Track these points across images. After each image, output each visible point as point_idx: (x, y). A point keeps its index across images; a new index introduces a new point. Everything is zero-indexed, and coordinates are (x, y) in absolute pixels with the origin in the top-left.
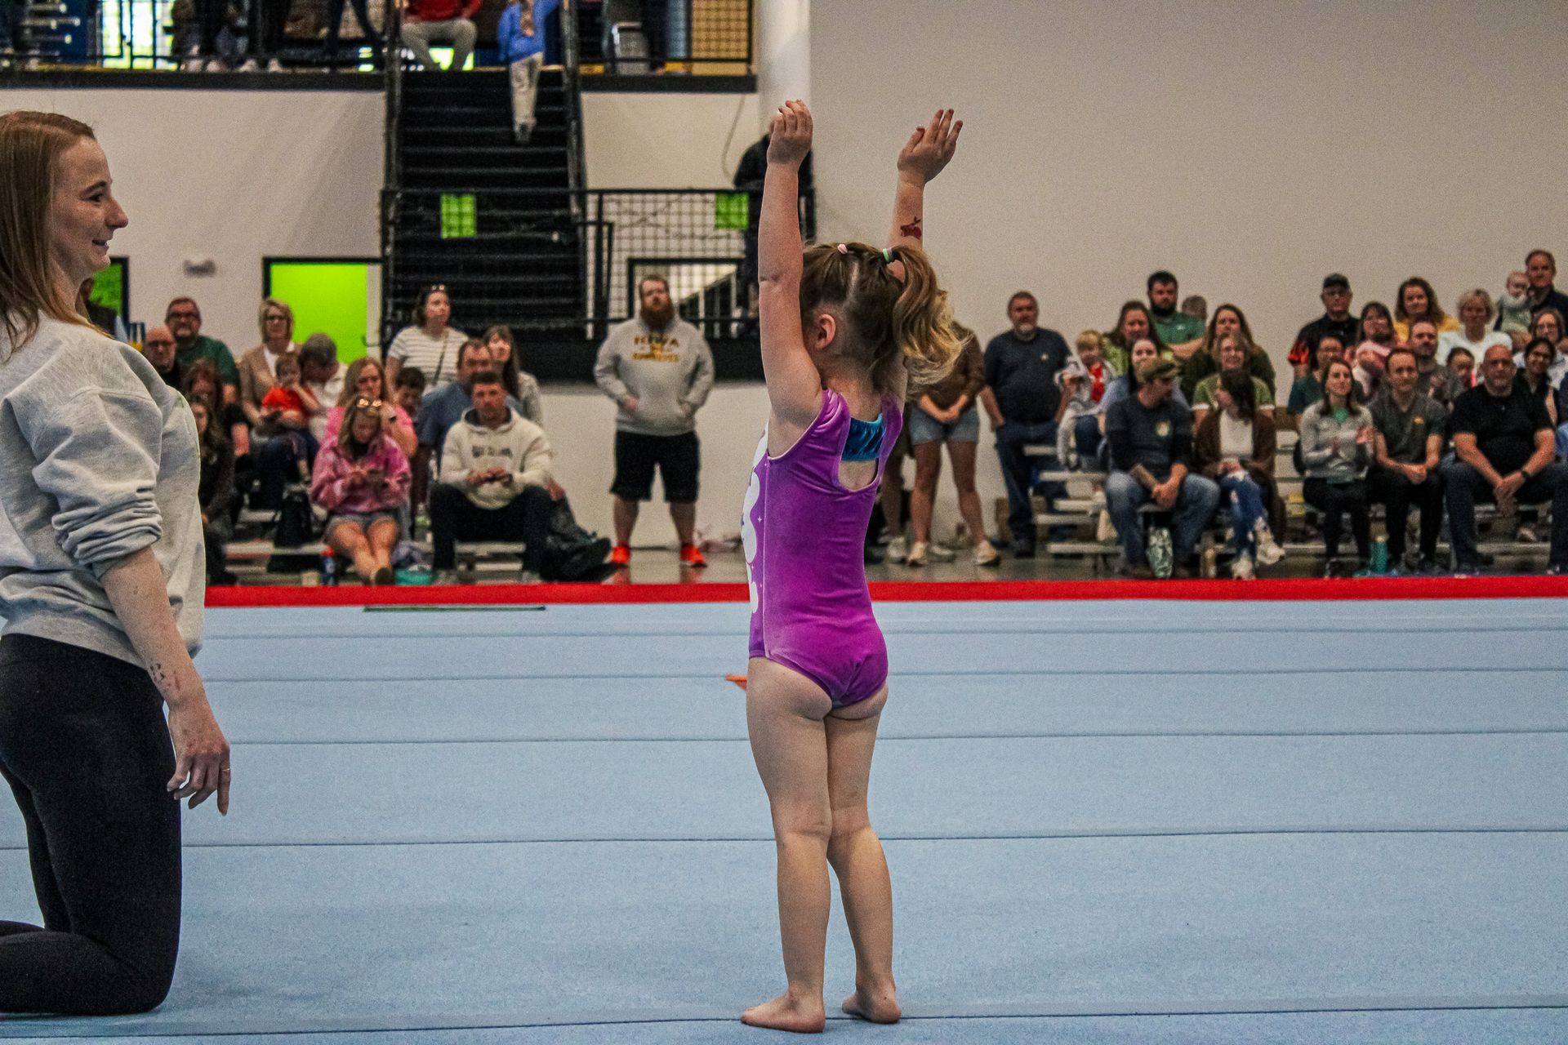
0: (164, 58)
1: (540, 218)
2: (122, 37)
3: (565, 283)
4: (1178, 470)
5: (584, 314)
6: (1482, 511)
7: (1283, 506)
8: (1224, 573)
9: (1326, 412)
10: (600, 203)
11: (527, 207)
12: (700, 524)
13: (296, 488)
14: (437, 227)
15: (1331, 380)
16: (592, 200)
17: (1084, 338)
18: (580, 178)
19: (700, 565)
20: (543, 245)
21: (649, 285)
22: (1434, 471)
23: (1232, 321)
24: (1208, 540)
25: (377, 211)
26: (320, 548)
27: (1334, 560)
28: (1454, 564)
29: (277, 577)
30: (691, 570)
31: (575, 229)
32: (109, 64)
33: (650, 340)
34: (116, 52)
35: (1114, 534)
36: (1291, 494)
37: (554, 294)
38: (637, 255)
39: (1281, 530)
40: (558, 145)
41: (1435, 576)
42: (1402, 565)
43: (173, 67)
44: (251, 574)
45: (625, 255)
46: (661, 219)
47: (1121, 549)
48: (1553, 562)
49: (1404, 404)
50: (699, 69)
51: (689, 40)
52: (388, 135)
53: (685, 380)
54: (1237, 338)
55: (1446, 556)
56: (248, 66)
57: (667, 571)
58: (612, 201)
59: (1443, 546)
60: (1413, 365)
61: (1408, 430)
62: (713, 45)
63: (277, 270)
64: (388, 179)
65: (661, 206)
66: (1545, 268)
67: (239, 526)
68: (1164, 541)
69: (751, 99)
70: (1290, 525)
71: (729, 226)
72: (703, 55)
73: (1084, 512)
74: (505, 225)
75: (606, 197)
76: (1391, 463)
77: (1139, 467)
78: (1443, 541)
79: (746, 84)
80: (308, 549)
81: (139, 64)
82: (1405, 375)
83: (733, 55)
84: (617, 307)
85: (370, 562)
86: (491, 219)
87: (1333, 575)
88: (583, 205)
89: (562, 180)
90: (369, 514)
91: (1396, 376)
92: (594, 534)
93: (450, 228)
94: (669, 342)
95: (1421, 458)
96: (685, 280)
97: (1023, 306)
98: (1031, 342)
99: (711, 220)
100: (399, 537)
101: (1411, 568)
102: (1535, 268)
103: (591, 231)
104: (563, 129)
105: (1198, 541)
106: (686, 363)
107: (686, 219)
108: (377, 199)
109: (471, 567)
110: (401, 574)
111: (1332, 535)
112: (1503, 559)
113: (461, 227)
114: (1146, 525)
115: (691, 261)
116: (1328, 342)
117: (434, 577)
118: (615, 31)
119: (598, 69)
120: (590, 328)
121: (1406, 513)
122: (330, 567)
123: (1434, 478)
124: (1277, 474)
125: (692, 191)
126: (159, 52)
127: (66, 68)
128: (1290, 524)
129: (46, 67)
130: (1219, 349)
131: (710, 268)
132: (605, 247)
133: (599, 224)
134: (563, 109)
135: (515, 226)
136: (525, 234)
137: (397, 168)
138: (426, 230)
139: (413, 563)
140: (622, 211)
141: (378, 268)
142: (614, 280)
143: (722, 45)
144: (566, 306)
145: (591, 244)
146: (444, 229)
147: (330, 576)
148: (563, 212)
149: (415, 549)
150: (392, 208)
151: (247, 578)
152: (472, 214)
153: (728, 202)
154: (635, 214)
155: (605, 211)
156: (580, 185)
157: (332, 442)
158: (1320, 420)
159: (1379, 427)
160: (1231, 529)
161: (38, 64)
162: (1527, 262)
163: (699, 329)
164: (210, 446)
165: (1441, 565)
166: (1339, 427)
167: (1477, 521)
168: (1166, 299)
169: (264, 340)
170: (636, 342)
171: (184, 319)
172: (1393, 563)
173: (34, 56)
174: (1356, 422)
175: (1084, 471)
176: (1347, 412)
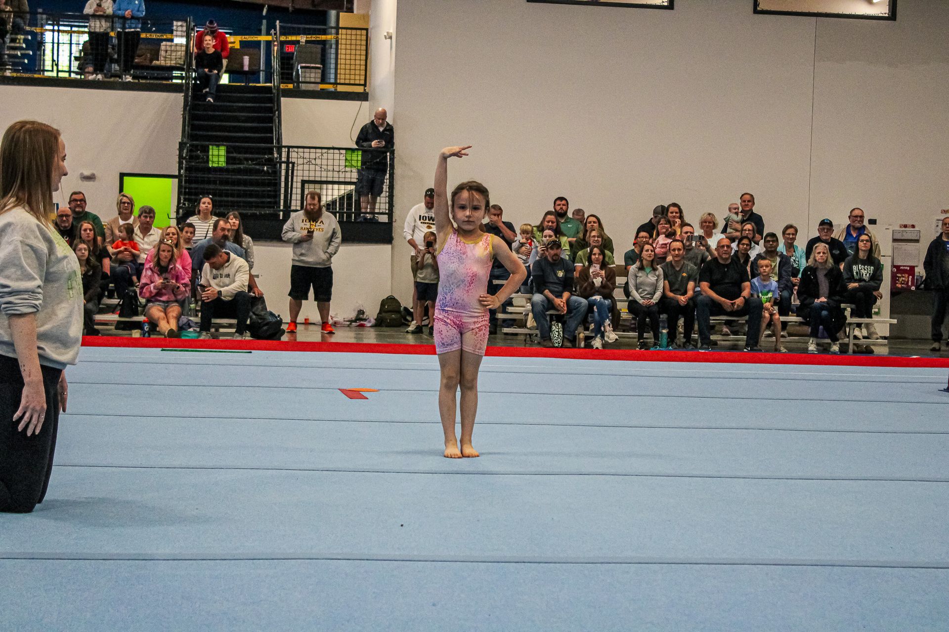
0: (74, 72)
1: (257, 159)
2: (53, 60)
3: (270, 191)
4: (566, 295)
5: (280, 207)
6: (713, 320)
7: (619, 314)
8: (588, 346)
9: (642, 268)
10: (288, 152)
11: (251, 153)
12: (331, 313)
13: (131, 289)
14: (208, 162)
15: (644, 253)
16: (284, 150)
17: (525, 227)
18: (279, 140)
19: (331, 333)
20: (259, 172)
22: (691, 299)
23: (594, 222)
24: (581, 329)
25: (178, 153)
27: (642, 341)
28: (699, 345)
29: (120, 332)
30: (326, 335)
31: (275, 165)
32: (46, 74)
33: (310, 221)
34: (50, 68)
35: (535, 324)
36: (623, 307)
37: (263, 197)
38: (306, 178)
39: (617, 325)
40: (270, 123)
41: (690, 350)
42: (675, 344)
43: (79, 77)
44: (107, 330)
45: (300, 179)
46: (318, 162)
47: (538, 332)
48: (747, 345)
49: (678, 267)
50: (340, 88)
51: (336, 74)
52: (184, 115)
53: (327, 241)
54: (598, 231)
55: (696, 341)
57: (314, 335)
58: (294, 151)
60: (682, 247)
61: (679, 279)
62: (347, 77)
63: (125, 178)
64: (183, 136)
65: (318, 155)
66: (749, 201)
67: (101, 306)
68: (559, 329)
69: (365, 104)
70: (621, 323)
71: (352, 166)
72: (342, 81)
73: (522, 313)
74: (240, 161)
75: (291, 150)
76: (671, 295)
77: (547, 292)
79: (363, 97)
80: (136, 319)
81: (61, 75)
82: (677, 252)
83: (357, 82)
84: (295, 203)
85: (167, 326)
86: (234, 158)
87: (640, 349)
88: (280, 154)
89: (270, 140)
90: (167, 302)
91: (673, 252)
92: (279, 316)
93: (213, 162)
94: (319, 221)
95: (685, 293)
96: (330, 192)
99: (343, 163)
100: (182, 314)
101: (679, 346)
102: (745, 201)
103: (284, 166)
104: (271, 115)
105: (576, 329)
106: (327, 232)
107: (330, 162)
108: (177, 147)
109: (217, 330)
110: (184, 333)
111: (641, 328)
112: (723, 343)
113: (218, 162)
114: (551, 320)
115: (333, 183)
116: (643, 234)
117: (199, 336)
118: (299, 68)
119: (291, 86)
120: (281, 213)
121: (678, 319)
122: (146, 328)
123: (691, 303)
125: (334, 148)
126: (72, 69)
127: (25, 75)
129: (15, 75)
130: (590, 236)
131: (342, 187)
132: (290, 174)
133: (288, 163)
134: (272, 105)
135: (245, 162)
136: (251, 166)
137: (188, 132)
138: (201, 162)
139: (190, 327)
140: (299, 157)
141: (177, 180)
142: (294, 191)
143: (352, 77)
144: (270, 202)
145: (283, 173)
146: (210, 162)
147: (146, 332)
148: (270, 156)
149: (190, 320)
150: (185, 151)
151: (105, 332)
152: (224, 156)
153: (352, 154)
154: (305, 158)
155: (291, 157)
156: (279, 143)
157: (150, 266)
158: (638, 273)
159: (666, 277)
160: (593, 324)
161: (10, 73)
162: (741, 198)
163: (336, 217)
164: (90, 266)
165: (693, 345)
166: (647, 276)
167: (711, 324)
168: (561, 208)
169: (119, 214)
170: (303, 222)
171: (79, 203)
172: (670, 344)
173: (9, 69)
174: (655, 274)
175: (521, 293)
176: (651, 269)
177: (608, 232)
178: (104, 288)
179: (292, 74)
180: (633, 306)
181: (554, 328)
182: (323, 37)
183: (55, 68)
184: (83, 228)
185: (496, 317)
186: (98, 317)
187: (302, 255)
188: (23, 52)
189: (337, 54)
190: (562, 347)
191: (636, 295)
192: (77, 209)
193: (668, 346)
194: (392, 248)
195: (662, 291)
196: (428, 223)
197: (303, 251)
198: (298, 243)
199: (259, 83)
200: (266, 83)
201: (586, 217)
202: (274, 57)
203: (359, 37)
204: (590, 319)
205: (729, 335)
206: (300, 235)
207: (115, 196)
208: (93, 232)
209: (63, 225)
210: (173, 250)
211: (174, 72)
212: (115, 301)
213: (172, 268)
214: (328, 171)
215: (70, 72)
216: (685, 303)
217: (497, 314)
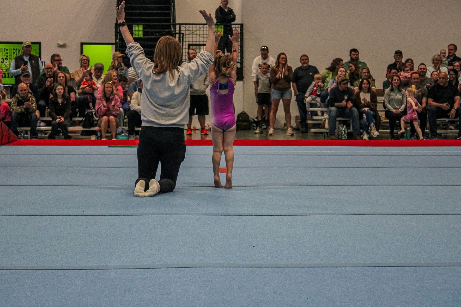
1: (161, 32)
7: (380, 118)
10: (180, 27)
11: (158, 29)
15: (394, 81)
16: (177, 26)
18: (174, 20)
19: (206, 134)
21: (191, 51)
22: (424, 108)
25: (114, 29)
26: (96, 128)
27: (392, 134)
28: (430, 136)
29: (84, 137)
35: (330, 126)
36: (382, 115)
38: (191, 43)
40: (168, 10)
42: (415, 136)
45: (187, 43)
46: (198, 32)
48: (459, 136)
58: (183, 27)
60: (418, 77)
61: (417, 96)
63: (85, 46)
65: (198, 28)
68: (344, 129)
73: (322, 120)
74: (152, 34)
75: (181, 26)
78: (427, 129)
80: (93, 129)
82: (416, 80)
86: (148, 32)
88: (175, 28)
89: (169, 20)
91: (413, 80)
93: (135, 34)
97: (304, 59)
98: (307, 69)
103: (177, 36)
108: (114, 26)
110: (119, 136)
111: (392, 127)
112: (444, 135)
113: (139, 34)
114: (340, 124)
116: (393, 70)
117: (129, 137)
122: (99, 134)
124: (378, 109)
128: (381, 124)
132: (181, 40)
133: (180, 34)
135: (155, 34)
136: (158, 37)
139: (123, 133)
140: (186, 30)
141: (114, 46)
147: (99, 137)
148: (169, 30)
149: (123, 129)
151: (75, 137)
152: (142, 30)
153: (218, 27)
154: (190, 31)
155: (181, 30)
156: (174, 22)
158: (391, 93)
162: (448, 47)
164: (64, 98)
165: (426, 136)
166: (396, 95)
167: (437, 124)
169: (81, 67)
172: (412, 136)
174: (401, 94)
175: (322, 108)
176: (398, 91)
180: (388, 114)
181: (341, 128)
184: (59, 76)
185: (307, 123)
186: (70, 128)
190: (347, 139)
191: (389, 106)
193: (411, 137)
194: (243, 83)
195: (406, 104)
207: (78, 56)
208: (64, 78)
209: (49, 74)
210: (112, 87)
212: (80, 119)
213: (112, 98)
214: (204, 38)
216: (421, 111)
217: (307, 121)
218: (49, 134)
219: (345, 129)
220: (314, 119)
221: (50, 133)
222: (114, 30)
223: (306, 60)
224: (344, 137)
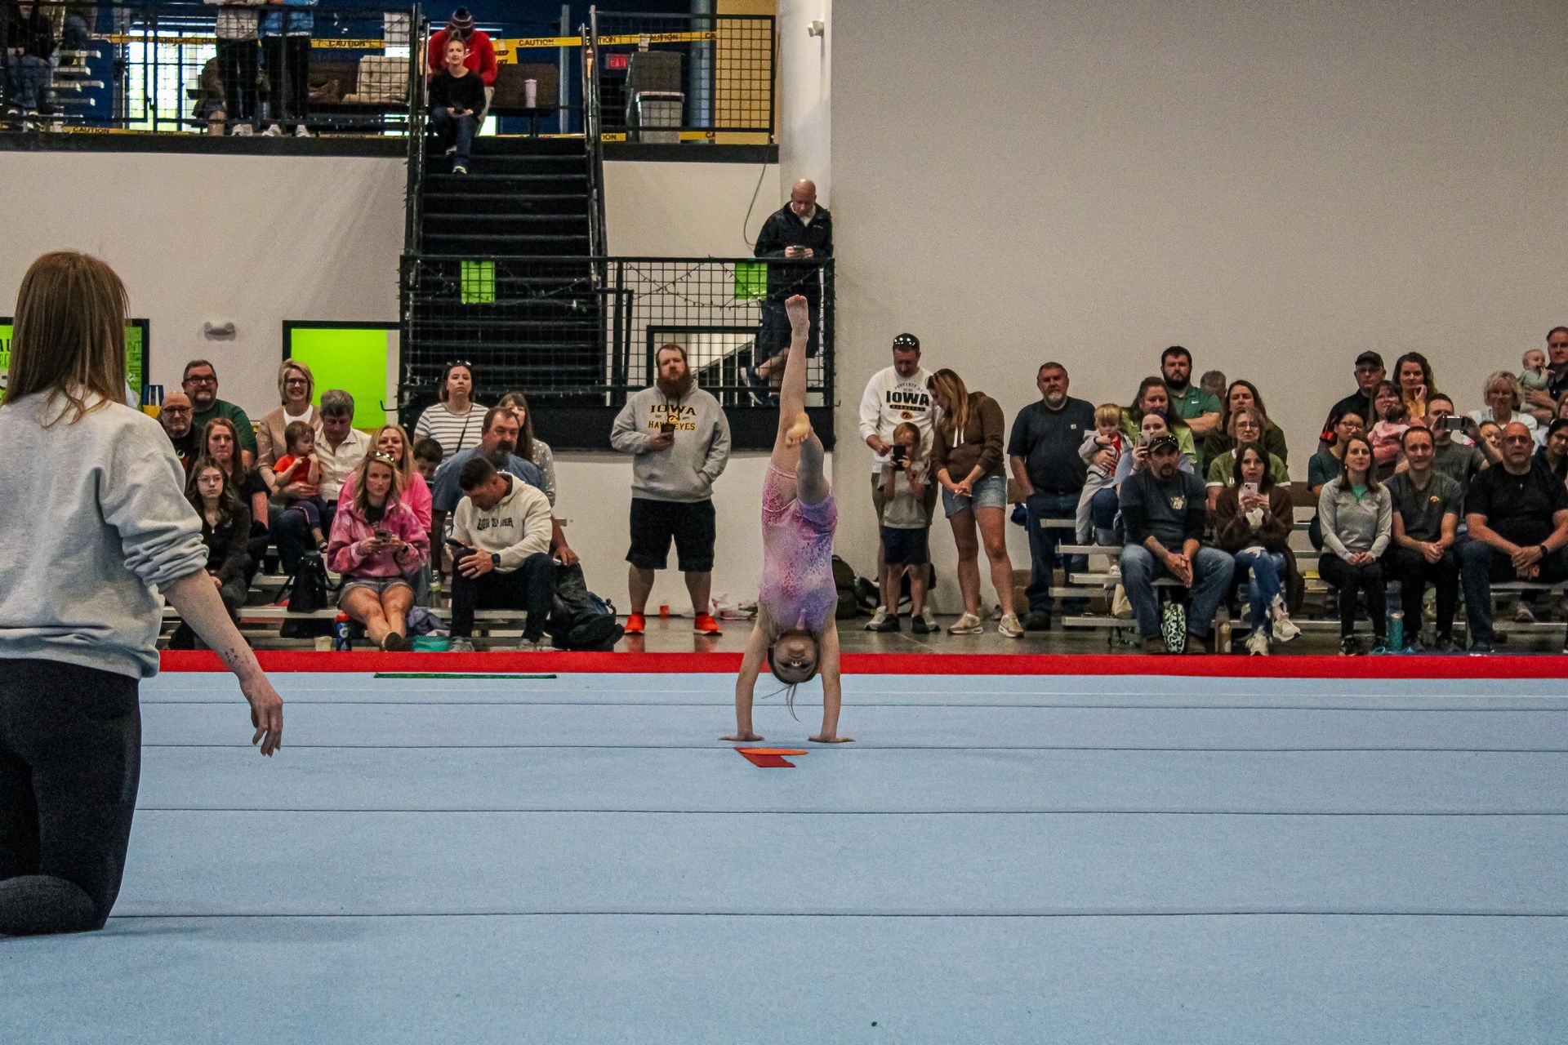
0: (188, 121)
1: (557, 286)
2: (146, 99)
3: (585, 350)
4: (1190, 545)
5: (604, 382)
8: (1240, 649)
9: (1345, 487)
10: (620, 270)
11: (547, 274)
12: (714, 594)
13: (312, 553)
14: (458, 294)
15: (1350, 456)
16: (612, 267)
17: (1105, 411)
18: (601, 245)
19: (714, 634)
20: (561, 312)
21: (665, 354)
22: (1450, 548)
23: (1244, 397)
24: (1222, 614)
25: (397, 277)
27: (1349, 636)
28: (1470, 642)
29: (292, 641)
30: (704, 638)
31: (595, 297)
32: (134, 126)
33: (667, 409)
34: (141, 116)
35: (1129, 607)
36: (1308, 569)
37: (571, 361)
38: (656, 323)
39: (1297, 606)
40: (581, 214)
41: (1450, 654)
42: (1418, 642)
44: (269, 637)
45: (644, 324)
46: (681, 288)
47: (1135, 623)
49: (1421, 481)
50: (721, 139)
51: (712, 109)
52: (408, 201)
53: (702, 448)
54: (1253, 413)
55: (1462, 634)
56: (273, 130)
57: (681, 639)
58: (631, 269)
59: (1460, 624)
60: (1428, 443)
61: (1425, 508)
62: (736, 115)
63: (294, 331)
64: (408, 243)
65: (679, 274)
66: (1564, 345)
67: (251, 590)
68: (1178, 615)
69: (772, 169)
71: (748, 295)
72: (725, 124)
73: (1101, 586)
74: (524, 291)
75: (625, 264)
76: (1408, 540)
77: (1151, 540)
78: (1459, 620)
79: (768, 154)
80: (321, 614)
81: (163, 127)
82: (1420, 452)
83: (755, 125)
84: (636, 373)
86: (510, 286)
87: (1348, 653)
88: (603, 274)
89: (583, 247)
90: (385, 578)
91: (1411, 453)
92: (608, 602)
93: (469, 294)
94: (686, 410)
95: (1436, 537)
96: (705, 349)
97: (1051, 376)
98: (1060, 412)
99: (730, 289)
100: (413, 602)
101: (1428, 646)
102: (1554, 345)
103: (611, 298)
104: (584, 196)
105: (1214, 616)
106: (703, 431)
107: (705, 288)
108: (397, 265)
109: (484, 634)
110: (419, 641)
111: (1347, 612)
112: (1520, 637)
113: (480, 294)
114: (1162, 598)
115: (711, 330)
116: (1350, 418)
117: (449, 645)
118: (637, 100)
119: (621, 137)
120: (608, 394)
121: (1423, 590)
122: (343, 631)
123: (1451, 557)
124: (1294, 548)
125: (711, 260)
127: (90, 130)
128: (1306, 599)
129: (70, 130)
130: (1235, 424)
131: (730, 337)
132: (624, 315)
133: (619, 291)
134: (584, 176)
135: (534, 293)
136: (544, 301)
137: (418, 234)
138: (445, 296)
139: (431, 628)
140: (641, 279)
141: (397, 333)
142: (633, 348)
143: (745, 115)
144: (584, 373)
145: (610, 312)
146: (463, 295)
147: (343, 640)
148: (583, 279)
149: (430, 614)
150: (412, 275)
151: (263, 642)
152: (492, 281)
153: (747, 271)
154: (654, 282)
155: (624, 279)
156: (600, 252)
157: (349, 506)
158: (1338, 496)
159: (1397, 503)
160: (1248, 605)
161: (63, 126)
162: (1548, 338)
163: (718, 398)
164: (226, 510)
165: (1457, 644)
166: (1358, 503)
167: (1493, 600)
168: (1177, 372)
169: (284, 403)
170: (653, 411)
171: (204, 382)
172: (1409, 641)
173: (59, 119)
174: (1374, 499)
175: (1100, 545)
176: (1366, 489)
177: (1273, 415)
178: (257, 553)
179: (624, 111)
180: (1330, 565)
181: (1168, 614)
182: (684, 37)
183: (150, 114)
184: (214, 433)
185: (1050, 594)
187: (652, 477)
188: (86, 83)
189: (712, 69)
190: (1184, 653)
191: (1335, 542)
192: (201, 396)
193: (1404, 645)
194: (835, 461)
195: (1389, 534)
196: (904, 407)
197: (656, 472)
198: (644, 454)
199: (558, 132)
200: (570, 132)
201: (1227, 387)
202: (587, 79)
203: (757, 34)
204: (1240, 595)
205: (1531, 621)
206: (648, 438)
208: (232, 441)
209: (177, 426)
210: (393, 474)
211: (386, 116)
212: (280, 580)
213: (391, 510)
214: (700, 306)
215: (179, 121)
216: (1439, 558)
217: (1050, 588)
218: (173, 631)
219: (1180, 618)
220: (1075, 582)
221: (177, 627)
222: (399, 280)
223: (1056, 378)
224: (1174, 644)
